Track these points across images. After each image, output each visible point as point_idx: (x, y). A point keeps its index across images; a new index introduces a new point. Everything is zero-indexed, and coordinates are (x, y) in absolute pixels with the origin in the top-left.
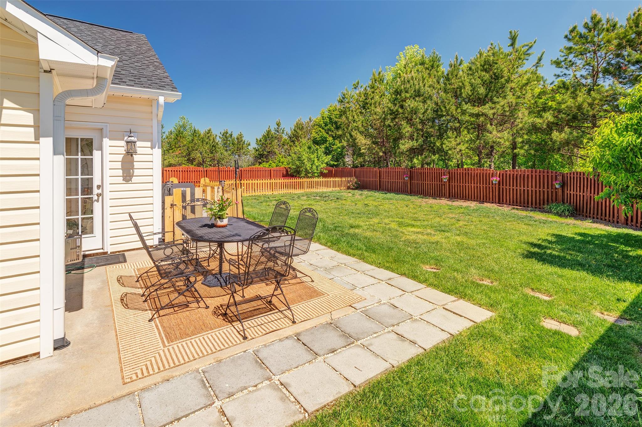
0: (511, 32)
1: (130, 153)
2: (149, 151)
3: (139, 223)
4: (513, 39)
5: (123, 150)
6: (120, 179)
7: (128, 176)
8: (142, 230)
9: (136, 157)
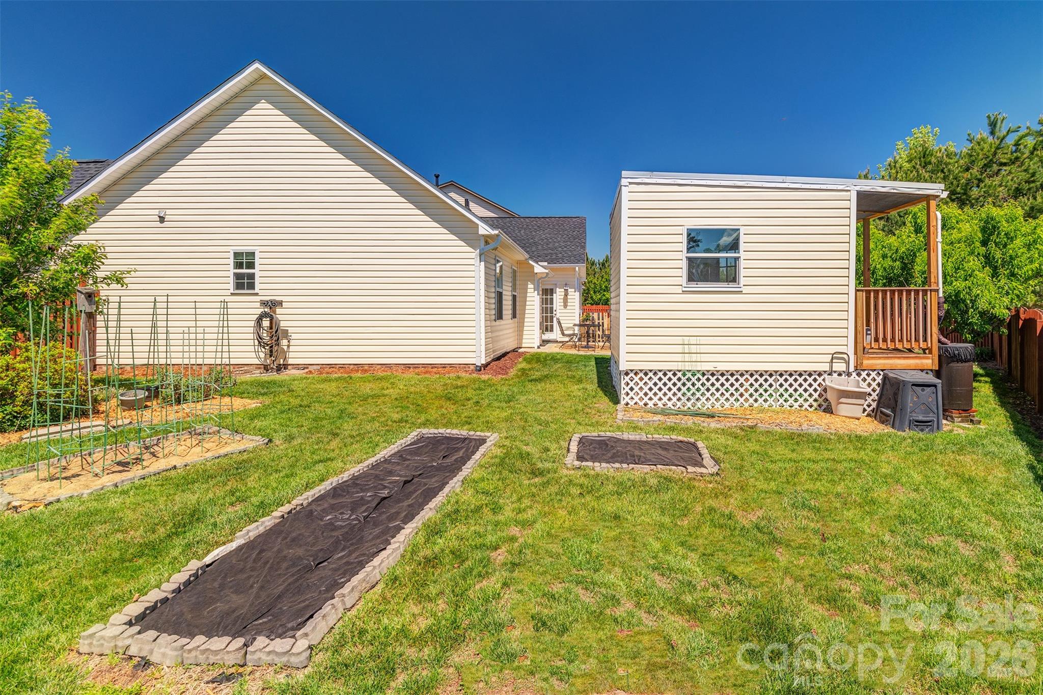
0: (989, 117)
1: (566, 295)
2: (573, 293)
3: (561, 322)
4: (993, 125)
5: (563, 294)
6: (562, 307)
7: (565, 306)
8: (563, 325)
9: (569, 297)
